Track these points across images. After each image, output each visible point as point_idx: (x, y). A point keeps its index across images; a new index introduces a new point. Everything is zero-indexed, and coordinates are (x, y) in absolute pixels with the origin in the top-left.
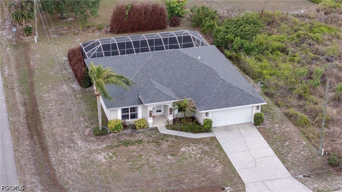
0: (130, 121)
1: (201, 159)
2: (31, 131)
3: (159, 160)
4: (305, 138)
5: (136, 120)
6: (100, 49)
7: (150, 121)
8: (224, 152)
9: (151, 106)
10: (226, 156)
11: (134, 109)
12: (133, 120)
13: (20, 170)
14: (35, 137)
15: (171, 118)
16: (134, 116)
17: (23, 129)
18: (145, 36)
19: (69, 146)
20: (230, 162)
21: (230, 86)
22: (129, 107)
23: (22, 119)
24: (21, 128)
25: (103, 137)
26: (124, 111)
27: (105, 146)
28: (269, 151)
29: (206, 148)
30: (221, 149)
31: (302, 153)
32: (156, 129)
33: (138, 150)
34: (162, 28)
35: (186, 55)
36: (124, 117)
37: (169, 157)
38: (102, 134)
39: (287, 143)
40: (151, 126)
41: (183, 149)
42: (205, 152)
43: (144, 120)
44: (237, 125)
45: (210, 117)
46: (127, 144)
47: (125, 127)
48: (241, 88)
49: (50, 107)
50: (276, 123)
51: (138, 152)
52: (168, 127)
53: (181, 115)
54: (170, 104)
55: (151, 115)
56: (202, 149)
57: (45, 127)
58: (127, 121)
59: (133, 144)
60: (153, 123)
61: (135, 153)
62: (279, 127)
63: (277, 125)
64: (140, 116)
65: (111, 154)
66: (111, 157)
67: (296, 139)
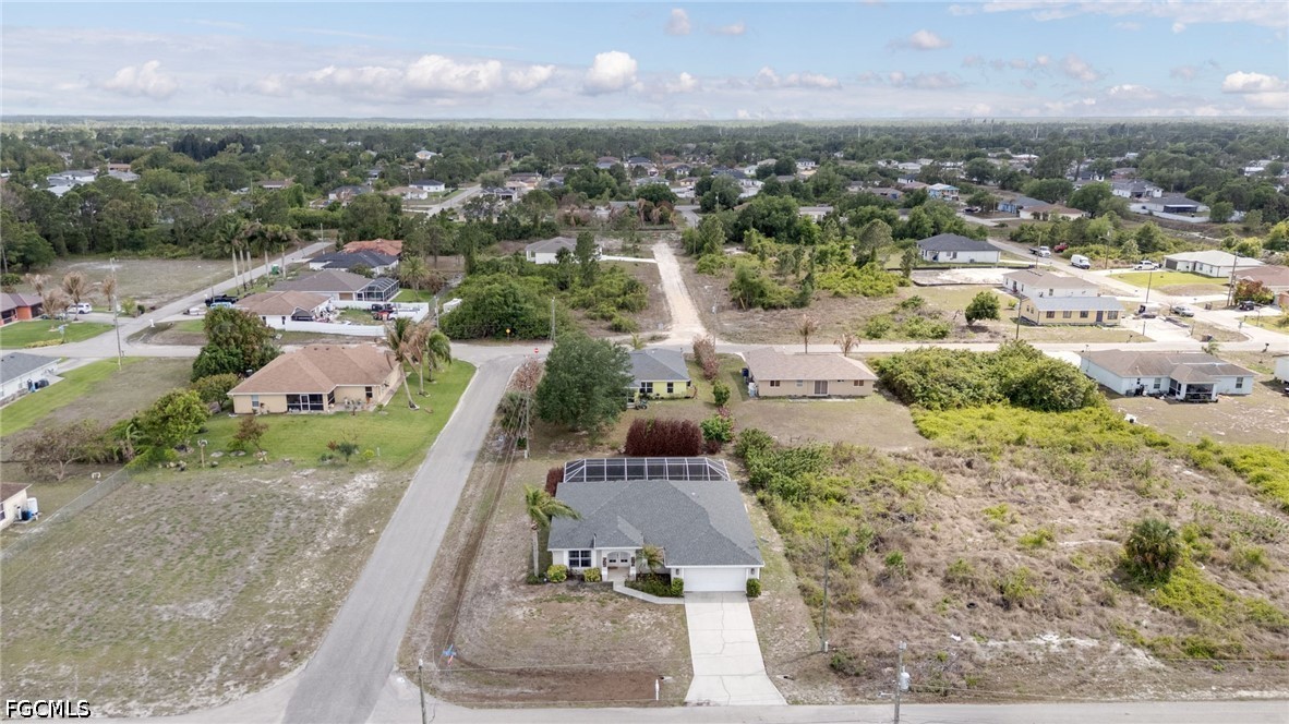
0: (580, 569)
1: (648, 632)
2: (459, 569)
3: (592, 626)
4: (812, 624)
5: (586, 568)
6: (582, 472)
7: (605, 572)
8: (686, 627)
9: (606, 552)
10: (687, 633)
11: (586, 554)
12: (584, 568)
13: (417, 616)
14: (459, 578)
15: (633, 572)
16: (586, 563)
17: (449, 566)
18: (667, 462)
19: (489, 594)
20: (687, 642)
21: (719, 536)
22: (580, 550)
23: (455, 554)
24: (447, 564)
25: (536, 587)
26: (573, 554)
27: (532, 598)
28: (751, 634)
29: (664, 619)
30: (684, 623)
31: (797, 644)
32: (611, 584)
33: (572, 609)
34: (693, 453)
35: (676, 489)
36: (573, 563)
37: (608, 624)
38: (537, 583)
39: (781, 627)
40: (605, 579)
41: (632, 616)
42: (659, 624)
43: (598, 569)
44: (722, 593)
45: (682, 576)
46: (561, 599)
47: (570, 576)
48: (734, 541)
49: (496, 541)
50: (779, 597)
51: (570, 612)
52: (628, 584)
53: (647, 569)
54: (631, 552)
55: (605, 565)
56: (657, 618)
57: (477, 565)
58: (574, 568)
59: (570, 600)
60: (609, 576)
61: (566, 613)
62: (781, 604)
63: (779, 601)
64: (594, 564)
65: (534, 610)
66: (532, 614)
67: (798, 623)
